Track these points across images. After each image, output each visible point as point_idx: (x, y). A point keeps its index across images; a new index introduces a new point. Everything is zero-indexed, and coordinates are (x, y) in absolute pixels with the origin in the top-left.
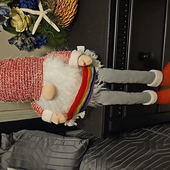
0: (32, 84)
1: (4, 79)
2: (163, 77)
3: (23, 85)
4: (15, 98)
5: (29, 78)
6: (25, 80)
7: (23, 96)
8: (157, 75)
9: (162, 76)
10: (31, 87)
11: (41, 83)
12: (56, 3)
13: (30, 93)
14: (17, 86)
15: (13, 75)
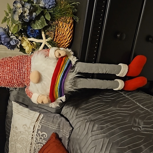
0: (23, 72)
1: (4, 68)
2: (128, 70)
3: (17, 72)
4: (11, 83)
5: (21, 67)
6: (18, 69)
7: (17, 81)
8: (123, 67)
9: (128, 68)
10: (23, 74)
11: (29, 71)
12: (55, 34)
13: (22, 79)
14: (12, 73)
15: (10, 65)
